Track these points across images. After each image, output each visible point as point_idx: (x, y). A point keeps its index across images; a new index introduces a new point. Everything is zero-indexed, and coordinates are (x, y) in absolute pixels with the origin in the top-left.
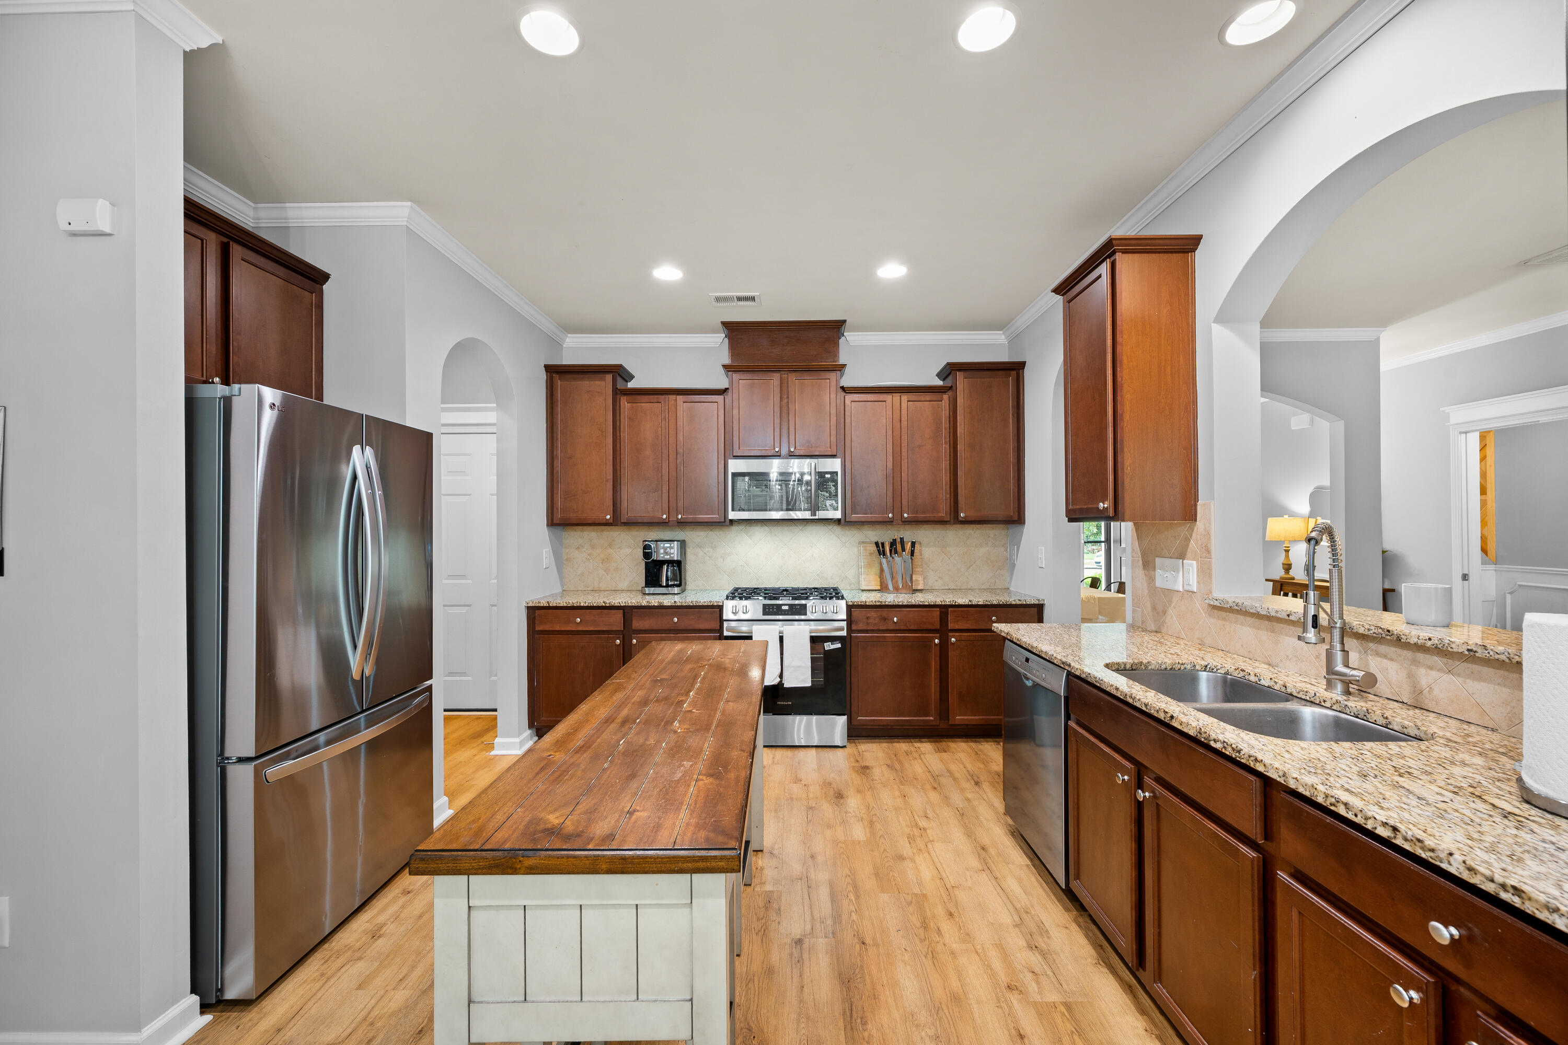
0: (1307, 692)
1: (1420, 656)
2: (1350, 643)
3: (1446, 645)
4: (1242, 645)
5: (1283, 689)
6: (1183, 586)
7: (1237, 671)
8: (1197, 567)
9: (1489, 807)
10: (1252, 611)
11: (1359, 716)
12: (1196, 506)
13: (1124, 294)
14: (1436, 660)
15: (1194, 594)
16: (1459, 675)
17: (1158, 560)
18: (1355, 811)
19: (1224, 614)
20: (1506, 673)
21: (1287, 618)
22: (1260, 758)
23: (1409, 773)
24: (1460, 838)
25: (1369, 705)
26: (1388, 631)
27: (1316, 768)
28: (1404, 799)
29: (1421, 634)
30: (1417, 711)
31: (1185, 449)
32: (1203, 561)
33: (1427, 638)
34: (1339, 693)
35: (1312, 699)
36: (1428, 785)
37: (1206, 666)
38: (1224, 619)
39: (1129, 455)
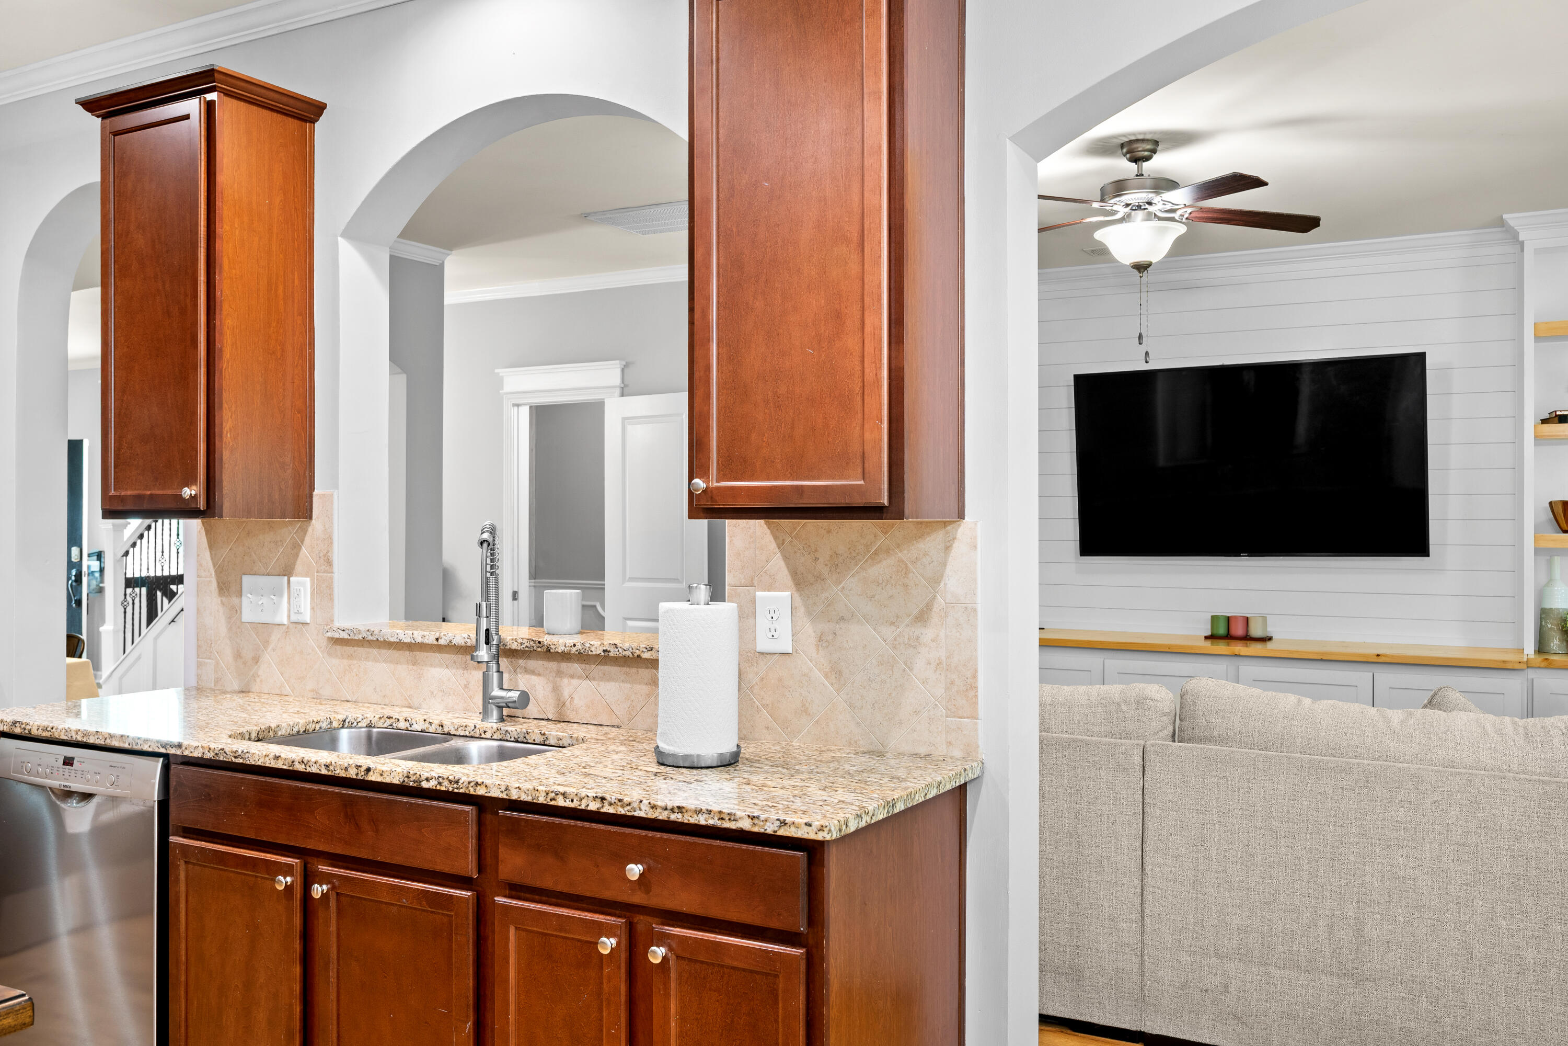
0: (466, 726)
1: (564, 665)
2: (504, 662)
3: (587, 649)
4: (375, 689)
5: (440, 730)
6: (289, 616)
7: (382, 720)
8: (312, 586)
9: (645, 772)
10: (392, 640)
11: (519, 740)
12: (311, 496)
13: (225, 160)
14: (576, 667)
15: (306, 627)
16: (594, 679)
17: (247, 580)
18: (571, 797)
19: (349, 650)
20: (628, 669)
21: (435, 642)
22: (480, 781)
23: (589, 765)
24: (641, 792)
25: (525, 726)
26: (539, 642)
27: (526, 776)
28: (597, 781)
29: (567, 642)
30: (562, 724)
31: (299, 412)
32: (321, 577)
33: (572, 644)
34: (495, 721)
35: (472, 733)
36: (604, 769)
37: (344, 721)
38: (350, 657)
39: (230, 415)
